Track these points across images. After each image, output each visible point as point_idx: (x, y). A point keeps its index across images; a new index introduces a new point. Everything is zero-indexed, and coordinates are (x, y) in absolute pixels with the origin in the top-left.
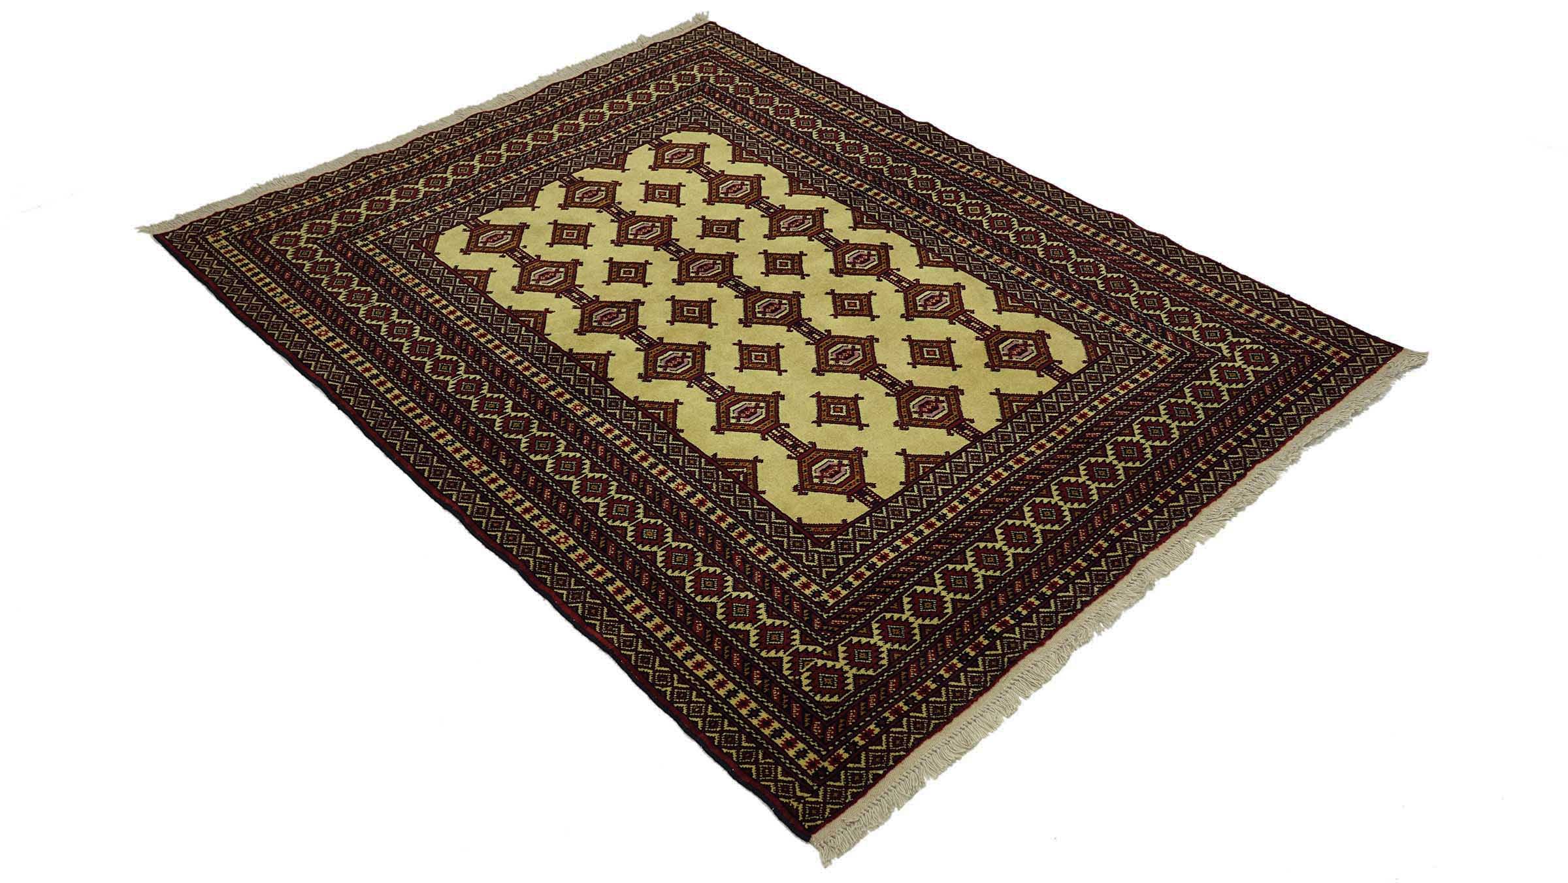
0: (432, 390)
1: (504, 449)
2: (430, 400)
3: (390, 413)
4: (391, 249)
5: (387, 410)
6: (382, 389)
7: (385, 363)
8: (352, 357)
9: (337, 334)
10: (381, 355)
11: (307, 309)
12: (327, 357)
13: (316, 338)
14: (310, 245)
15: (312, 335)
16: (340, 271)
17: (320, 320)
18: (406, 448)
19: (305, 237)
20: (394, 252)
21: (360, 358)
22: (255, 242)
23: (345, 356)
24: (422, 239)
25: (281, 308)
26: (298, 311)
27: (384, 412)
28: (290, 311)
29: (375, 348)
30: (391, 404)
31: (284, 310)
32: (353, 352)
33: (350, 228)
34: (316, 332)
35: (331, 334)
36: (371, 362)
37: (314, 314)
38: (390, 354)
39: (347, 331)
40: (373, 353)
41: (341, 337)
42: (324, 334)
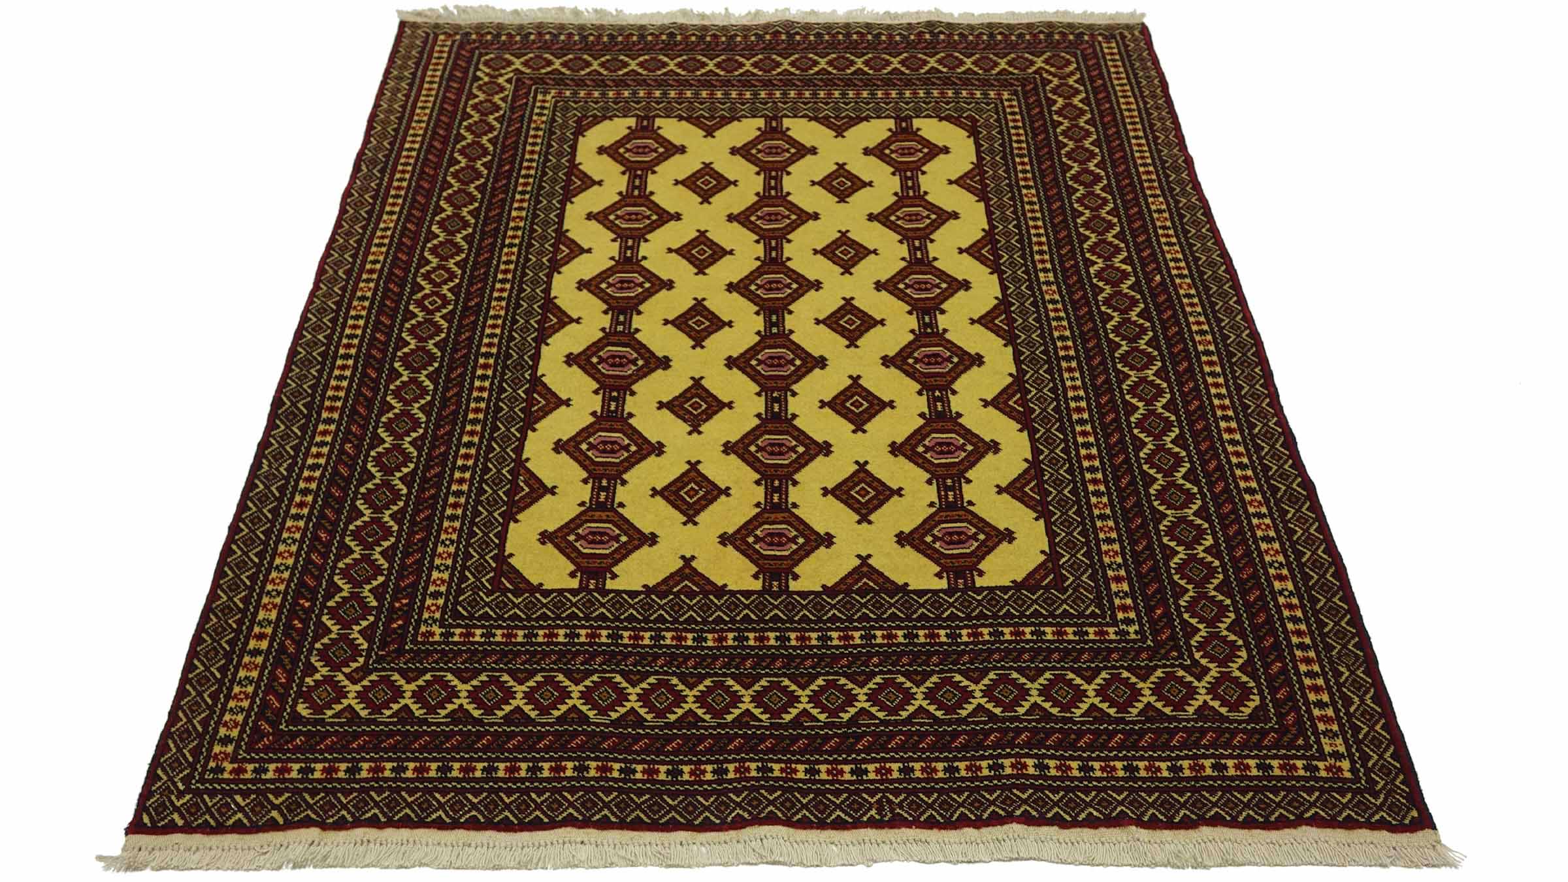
0: (1176, 373)
1: (1149, 288)
2: (1185, 364)
3: (1233, 372)
4: (1099, 597)
5: (1235, 378)
6: (1227, 402)
7: (1207, 428)
8: (1238, 454)
9: (1239, 493)
10: (1204, 440)
11: (1258, 548)
12: (1266, 469)
13: (1267, 502)
14: (1204, 662)
15: (1270, 509)
16: (1187, 590)
17: (1250, 523)
18: (1239, 328)
19: (1201, 686)
20: (1098, 586)
21: (1230, 448)
22: (1281, 716)
23: (1245, 460)
24: (1047, 588)
25: (1291, 570)
26: (1272, 552)
27: (1238, 378)
28: (1281, 558)
29: (1206, 451)
30: (1226, 381)
31: (1289, 565)
32: (1234, 460)
33: (1128, 669)
34: (1264, 510)
35: (1247, 497)
36: (1221, 438)
37: (1254, 535)
38: (1195, 435)
39: (1226, 490)
40: (1212, 447)
41: (1237, 486)
42: (1255, 504)
